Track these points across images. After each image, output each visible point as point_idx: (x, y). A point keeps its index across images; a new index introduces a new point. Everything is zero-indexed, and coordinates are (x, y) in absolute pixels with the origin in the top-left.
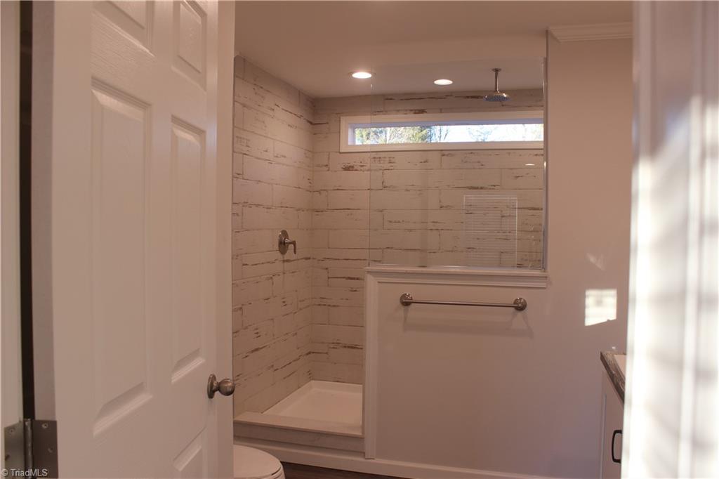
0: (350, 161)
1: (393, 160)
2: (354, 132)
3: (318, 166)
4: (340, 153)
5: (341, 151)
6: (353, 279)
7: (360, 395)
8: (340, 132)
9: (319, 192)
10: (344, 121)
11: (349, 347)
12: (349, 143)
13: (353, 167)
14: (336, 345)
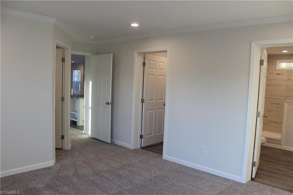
0: (279, 72)
1: (292, 72)
2: (280, 64)
3: (269, 73)
4: (276, 70)
5: (276, 69)
6: (278, 104)
7: (281, 136)
8: (276, 64)
9: (269, 80)
10: (277, 61)
11: (275, 122)
12: (279, 67)
13: (279, 74)
14: (271, 121)
